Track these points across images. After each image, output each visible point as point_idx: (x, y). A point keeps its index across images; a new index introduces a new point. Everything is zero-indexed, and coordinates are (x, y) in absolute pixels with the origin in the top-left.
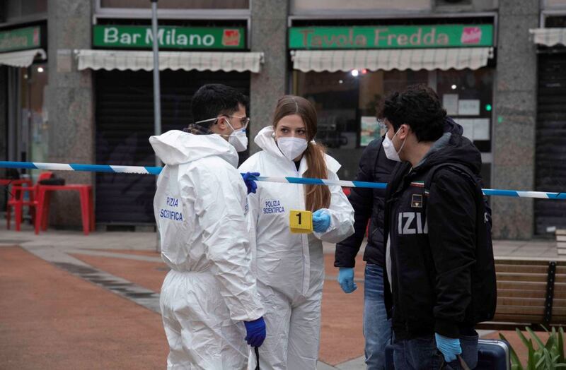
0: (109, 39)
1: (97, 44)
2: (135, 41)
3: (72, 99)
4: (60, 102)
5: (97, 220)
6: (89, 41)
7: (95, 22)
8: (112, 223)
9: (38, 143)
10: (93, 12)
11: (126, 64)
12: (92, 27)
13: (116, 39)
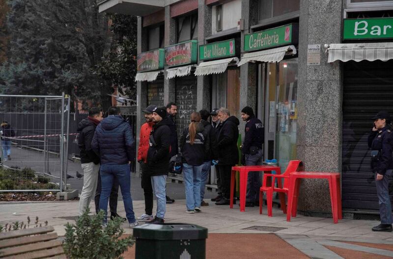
0: (358, 32)
1: (346, 37)
2: (385, 33)
3: (320, 90)
4: (308, 94)
5: (343, 208)
6: (339, 34)
7: (345, 16)
8: (359, 212)
9: (284, 132)
10: (343, 6)
11: (375, 55)
12: (343, 21)
13: (366, 31)
